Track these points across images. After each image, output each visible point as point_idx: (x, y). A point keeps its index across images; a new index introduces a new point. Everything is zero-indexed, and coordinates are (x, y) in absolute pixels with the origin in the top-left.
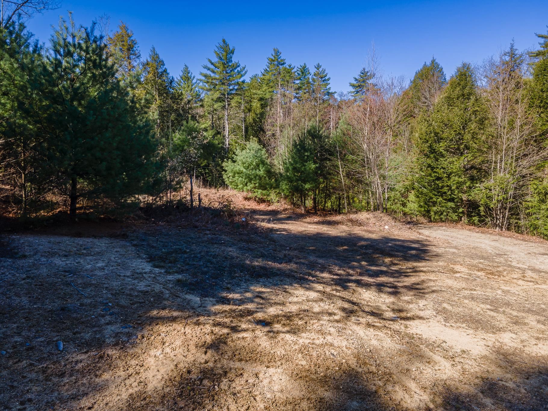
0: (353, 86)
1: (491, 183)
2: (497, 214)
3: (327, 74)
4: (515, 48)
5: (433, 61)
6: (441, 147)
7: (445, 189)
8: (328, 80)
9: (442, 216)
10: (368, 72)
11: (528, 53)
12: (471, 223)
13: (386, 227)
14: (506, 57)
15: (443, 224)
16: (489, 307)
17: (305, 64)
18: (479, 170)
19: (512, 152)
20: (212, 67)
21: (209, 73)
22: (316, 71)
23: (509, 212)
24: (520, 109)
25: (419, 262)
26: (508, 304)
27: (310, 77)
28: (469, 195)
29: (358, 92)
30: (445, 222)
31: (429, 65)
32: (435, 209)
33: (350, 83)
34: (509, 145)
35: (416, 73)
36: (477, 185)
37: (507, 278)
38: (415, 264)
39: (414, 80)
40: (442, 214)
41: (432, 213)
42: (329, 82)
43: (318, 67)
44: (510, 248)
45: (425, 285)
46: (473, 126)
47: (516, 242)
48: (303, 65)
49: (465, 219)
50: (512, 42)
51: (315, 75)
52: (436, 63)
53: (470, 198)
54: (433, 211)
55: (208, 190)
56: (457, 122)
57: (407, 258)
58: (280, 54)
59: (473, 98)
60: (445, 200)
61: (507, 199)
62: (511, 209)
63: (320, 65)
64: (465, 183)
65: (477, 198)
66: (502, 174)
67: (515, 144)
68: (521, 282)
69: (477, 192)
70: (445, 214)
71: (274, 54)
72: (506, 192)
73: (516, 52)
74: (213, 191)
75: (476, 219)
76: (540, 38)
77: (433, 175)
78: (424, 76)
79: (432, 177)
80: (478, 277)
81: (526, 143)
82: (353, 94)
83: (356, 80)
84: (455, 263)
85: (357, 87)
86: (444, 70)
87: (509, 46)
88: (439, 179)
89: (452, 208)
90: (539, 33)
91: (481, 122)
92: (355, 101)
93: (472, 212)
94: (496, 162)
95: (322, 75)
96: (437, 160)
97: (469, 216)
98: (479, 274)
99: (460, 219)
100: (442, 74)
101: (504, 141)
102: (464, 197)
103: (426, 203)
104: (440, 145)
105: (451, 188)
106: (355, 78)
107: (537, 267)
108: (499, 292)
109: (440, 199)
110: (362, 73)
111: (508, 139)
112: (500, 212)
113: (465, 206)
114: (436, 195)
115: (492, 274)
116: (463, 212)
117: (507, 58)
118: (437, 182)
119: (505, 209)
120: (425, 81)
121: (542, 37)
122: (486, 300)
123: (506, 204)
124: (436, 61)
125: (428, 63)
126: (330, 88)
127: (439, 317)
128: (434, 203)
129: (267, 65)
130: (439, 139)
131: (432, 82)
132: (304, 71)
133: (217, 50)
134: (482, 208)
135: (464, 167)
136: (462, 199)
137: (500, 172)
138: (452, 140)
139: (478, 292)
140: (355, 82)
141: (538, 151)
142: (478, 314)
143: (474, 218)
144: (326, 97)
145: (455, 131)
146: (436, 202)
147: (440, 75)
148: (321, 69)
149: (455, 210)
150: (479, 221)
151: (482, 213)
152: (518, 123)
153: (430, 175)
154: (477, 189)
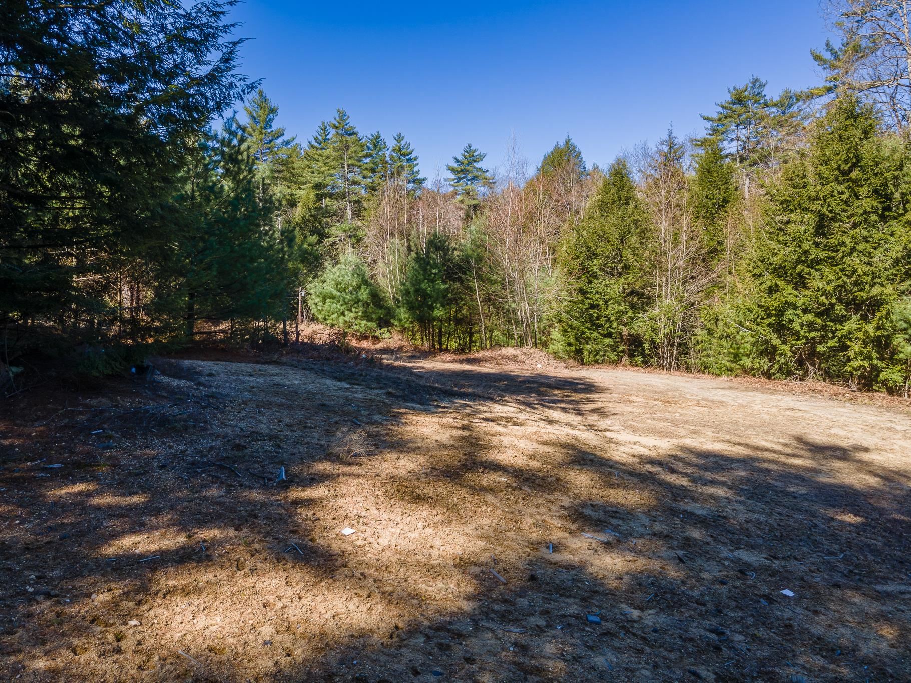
0: (453, 170)
1: (656, 312)
2: (663, 353)
3: (413, 150)
4: (674, 135)
5: (567, 141)
6: (595, 265)
7: (602, 321)
8: (415, 160)
9: (598, 357)
10: (475, 151)
11: (691, 140)
12: (634, 365)
13: (539, 366)
14: (664, 146)
15: (600, 366)
16: (669, 424)
17: (378, 132)
18: (641, 296)
19: (679, 273)
22: (397, 145)
23: (677, 349)
24: (686, 219)
25: (591, 394)
26: (686, 422)
27: (388, 153)
28: (630, 329)
29: (459, 179)
30: (602, 363)
31: (562, 147)
32: (588, 347)
33: (448, 166)
34: (675, 264)
35: (545, 157)
36: (640, 315)
37: (683, 405)
38: (588, 396)
39: (543, 167)
40: (597, 354)
41: (586, 353)
42: (415, 162)
43: (399, 138)
44: (682, 384)
45: (605, 410)
46: (634, 239)
47: (688, 380)
48: (375, 133)
49: (625, 360)
50: (670, 127)
51: (394, 150)
52: (572, 144)
53: (633, 331)
54: (587, 350)
56: (614, 234)
57: (576, 391)
58: (349, 117)
59: (632, 204)
60: (601, 335)
61: (675, 332)
62: (680, 345)
63: (403, 135)
64: (625, 312)
65: (641, 332)
66: (668, 301)
67: (681, 263)
68: (695, 408)
69: (640, 324)
70: (601, 353)
71: (338, 119)
72: (674, 323)
73: (676, 141)
75: (639, 359)
76: (706, 121)
77: (586, 302)
78: (556, 163)
79: (585, 305)
80: (656, 405)
81: (693, 261)
82: (452, 183)
83: (457, 161)
84: (630, 395)
85: (458, 172)
86: (582, 155)
87: (667, 132)
88: (593, 306)
89: (611, 346)
90: (706, 114)
91: (642, 233)
92: (456, 193)
93: (634, 351)
94: (661, 286)
95: (404, 151)
96: (590, 282)
97: (631, 356)
98: (656, 403)
99: (620, 359)
100: (581, 161)
101: (670, 259)
102: (625, 331)
103: (577, 339)
104: (594, 263)
105: (609, 318)
106: (456, 159)
107: (710, 399)
108: (677, 415)
109: (595, 334)
110: (467, 152)
111: (673, 257)
112: (667, 350)
113: (625, 344)
114: (589, 329)
115: (668, 402)
116: (623, 351)
117: (666, 149)
118: (591, 311)
119: (672, 346)
120: (557, 168)
121: (708, 119)
122: (666, 420)
123: (674, 338)
124: (572, 141)
125: (562, 143)
126: (418, 172)
127: (627, 431)
128: (587, 340)
129: (317, 131)
130: (593, 255)
131: (567, 172)
132: (377, 142)
134: (646, 346)
135: (623, 292)
136: (621, 334)
137: (666, 298)
138: (607, 257)
139: (658, 415)
140: (455, 165)
141: (707, 273)
142: (661, 428)
143: (636, 359)
144: (411, 186)
145: (612, 245)
146: (589, 338)
147: (577, 160)
148: (403, 143)
149: (614, 349)
150: (643, 362)
151: (647, 352)
152: (684, 237)
153: (582, 302)
154: (639, 320)
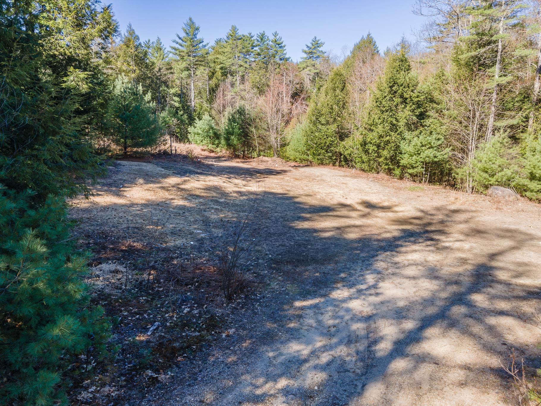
0: (305, 52)
3: (283, 41)
8: (284, 47)
13: (276, 165)
17: (264, 31)
20: (180, 41)
21: (177, 46)
22: (274, 39)
27: (269, 43)
29: (309, 58)
31: (366, 39)
33: (303, 50)
35: (355, 45)
39: (353, 51)
43: (276, 35)
51: (272, 42)
55: (179, 145)
63: (278, 32)
74: (182, 145)
82: (305, 60)
85: (309, 53)
86: (377, 43)
95: (278, 42)
100: (376, 47)
106: (307, 46)
110: (314, 41)
124: (371, 35)
125: (365, 36)
126: (285, 54)
131: (366, 54)
132: (262, 37)
133: (184, 26)
140: (307, 49)
146: (320, 153)
147: (373, 47)
148: (278, 37)
